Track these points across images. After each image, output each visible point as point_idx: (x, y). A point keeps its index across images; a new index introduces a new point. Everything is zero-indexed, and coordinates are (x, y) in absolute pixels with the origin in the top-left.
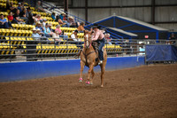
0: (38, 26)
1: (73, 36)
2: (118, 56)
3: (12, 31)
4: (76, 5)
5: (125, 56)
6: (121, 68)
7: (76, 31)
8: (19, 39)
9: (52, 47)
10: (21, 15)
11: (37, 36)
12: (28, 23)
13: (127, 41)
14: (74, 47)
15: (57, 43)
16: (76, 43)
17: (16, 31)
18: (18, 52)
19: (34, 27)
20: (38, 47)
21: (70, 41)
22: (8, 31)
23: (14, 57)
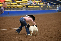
1: (39, 4)
5: (53, 10)
8: (24, 4)
9: (33, 7)
14: (39, 7)
15: (34, 6)
16: (39, 6)
17: (23, 2)
20: (29, 6)
21: (38, 5)
22: (21, 2)
23: (22, 9)
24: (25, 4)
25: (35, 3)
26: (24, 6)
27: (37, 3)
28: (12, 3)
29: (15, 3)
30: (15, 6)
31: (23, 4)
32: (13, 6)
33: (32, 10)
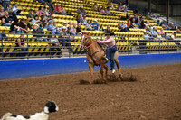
0: (148, 30)
1: (173, 36)
3: (129, 33)
4: (174, 14)
7: (175, 33)
8: (134, 39)
9: (158, 44)
10: (136, 22)
11: (147, 36)
12: (141, 28)
14: (173, 44)
15: (161, 42)
16: (174, 41)
17: (132, 33)
18: (134, 48)
19: (144, 30)
20: (148, 44)
21: (171, 40)
22: (127, 33)
23: (130, 51)
24: (137, 39)
25: (164, 35)
26: (135, 45)
27: (168, 35)
31: (132, 39)
33: (157, 53)
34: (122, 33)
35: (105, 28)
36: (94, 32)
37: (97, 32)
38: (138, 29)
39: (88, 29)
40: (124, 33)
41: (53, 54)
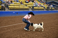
0: (35, 3)
1: (43, 5)
2: (53, 10)
3: (29, 4)
5: (55, 10)
6: (54, 13)
9: (38, 8)
13: (56, 7)
15: (39, 7)
17: (30, 4)
19: (34, 3)
20: (35, 8)
21: (42, 7)
23: (29, 10)
24: (31, 6)
25: (40, 5)
26: (30, 8)
27: (41, 5)
28: (21, 5)
29: (23, 5)
30: (23, 7)
31: (29, 6)
32: (21, 7)
34: (26, 4)
35: (20, 2)
36: (17, 3)
37: (18, 3)
38: (31, 3)
39: (15, 2)
40: (27, 4)
41: (2, 10)
